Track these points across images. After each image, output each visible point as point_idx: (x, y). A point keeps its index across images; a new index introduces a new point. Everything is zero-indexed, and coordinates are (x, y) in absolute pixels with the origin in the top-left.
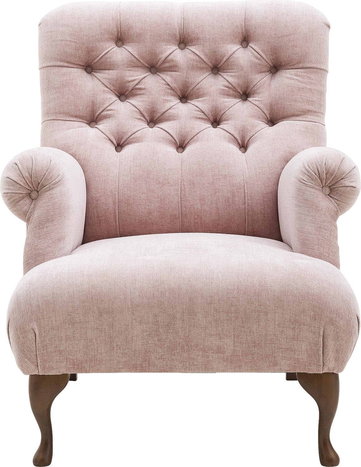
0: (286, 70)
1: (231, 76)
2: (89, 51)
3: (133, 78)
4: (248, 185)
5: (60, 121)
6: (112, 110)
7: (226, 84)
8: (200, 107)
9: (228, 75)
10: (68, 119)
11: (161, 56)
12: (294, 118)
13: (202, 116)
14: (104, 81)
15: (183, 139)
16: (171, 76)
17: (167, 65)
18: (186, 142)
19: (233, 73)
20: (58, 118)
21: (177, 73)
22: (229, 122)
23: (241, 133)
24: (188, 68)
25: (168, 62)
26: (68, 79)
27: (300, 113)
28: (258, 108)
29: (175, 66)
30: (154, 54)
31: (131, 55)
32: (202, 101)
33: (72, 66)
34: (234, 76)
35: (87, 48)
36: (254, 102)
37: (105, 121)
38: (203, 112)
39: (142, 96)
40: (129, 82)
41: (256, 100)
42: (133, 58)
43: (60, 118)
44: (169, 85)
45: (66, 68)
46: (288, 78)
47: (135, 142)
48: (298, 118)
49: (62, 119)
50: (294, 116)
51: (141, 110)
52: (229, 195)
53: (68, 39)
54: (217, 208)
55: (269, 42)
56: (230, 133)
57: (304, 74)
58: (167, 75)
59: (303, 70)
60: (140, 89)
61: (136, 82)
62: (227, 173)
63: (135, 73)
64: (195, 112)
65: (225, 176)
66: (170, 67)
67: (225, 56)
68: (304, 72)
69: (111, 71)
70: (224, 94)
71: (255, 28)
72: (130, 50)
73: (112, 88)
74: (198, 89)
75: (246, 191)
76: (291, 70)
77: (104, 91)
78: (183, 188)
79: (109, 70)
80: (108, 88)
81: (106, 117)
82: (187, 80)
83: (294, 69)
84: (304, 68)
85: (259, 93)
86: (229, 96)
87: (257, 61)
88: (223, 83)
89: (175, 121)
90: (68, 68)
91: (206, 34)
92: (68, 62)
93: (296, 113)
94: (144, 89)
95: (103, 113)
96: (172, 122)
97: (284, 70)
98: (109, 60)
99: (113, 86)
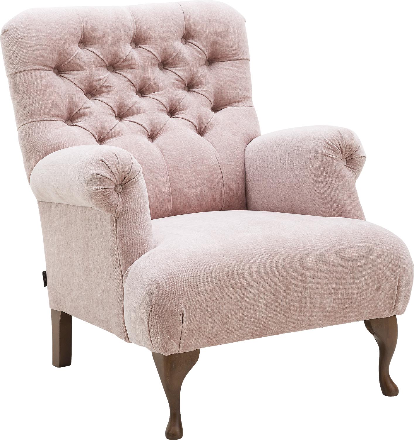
0: (222, 62)
1: (180, 70)
2: (61, 54)
3: (100, 77)
4: (223, 166)
5: (46, 122)
6: (87, 108)
7: (177, 77)
8: (160, 100)
9: (177, 70)
10: (52, 119)
11: (121, 55)
12: (236, 104)
13: (162, 107)
14: (75, 81)
15: (153, 130)
16: (131, 74)
17: (127, 63)
18: (156, 132)
19: (181, 67)
20: (43, 119)
21: (136, 70)
22: (186, 111)
23: (198, 121)
24: (145, 65)
25: (128, 60)
26: (47, 81)
27: (241, 99)
28: (205, 98)
29: (134, 64)
30: (115, 54)
31: (95, 56)
32: (159, 94)
33: (47, 69)
34: (183, 70)
35: (60, 51)
36: (200, 92)
37: (83, 118)
38: (163, 105)
39: (110, 93)
40: (97, 81)
41: (202, 91)
42: (98, 59)
43: (46, 119)
44: (130, 81)
45: (43, 71)
46: (226, 69)
47: (116, 136)
48: (240, 104)
49: (47, 119)
50: (236, 102)
51: (112, 106)
52: (209, 176)
53: (44, 43)
54: (201, 189)
55: (208, 38)
56: (190, 122)
57: (239, 65)
58: (127, 72)
59: (237, 62)
60: (107, 87)
61: (104, 80)
62: (204, 157)
63: (101, 72)
64: (157, 105)
65: (202, 160)
66: (129, 65)
67: (174, 52)
68: (239, 63)
69: (80, 72)
70: (176, 87)
71: (196, 25)
72: (94, 51)
73: (83, 87)
74: (154, 84)
75: (222, 172)
76: (227, 62)
77: (77, 91)
78: (170, 174)
79: (77, 70)
80: (79, 88)
81: (83, 115)
82: (145, 76)
83: (230, 61)
84: (237, 60)
85: (203, 84)
86: (179, 88)
87: (199, 55)
88: (173, 77)
89: (142, 114)
90: (45, 71)
91: (156, 34)
92: (44, 65)
93: (238, 99)
94: (110, 87)
95: (80, 111)
96: (140, 115)
97: (220, 63)
98: (78, 61)
99: (83, 85)
